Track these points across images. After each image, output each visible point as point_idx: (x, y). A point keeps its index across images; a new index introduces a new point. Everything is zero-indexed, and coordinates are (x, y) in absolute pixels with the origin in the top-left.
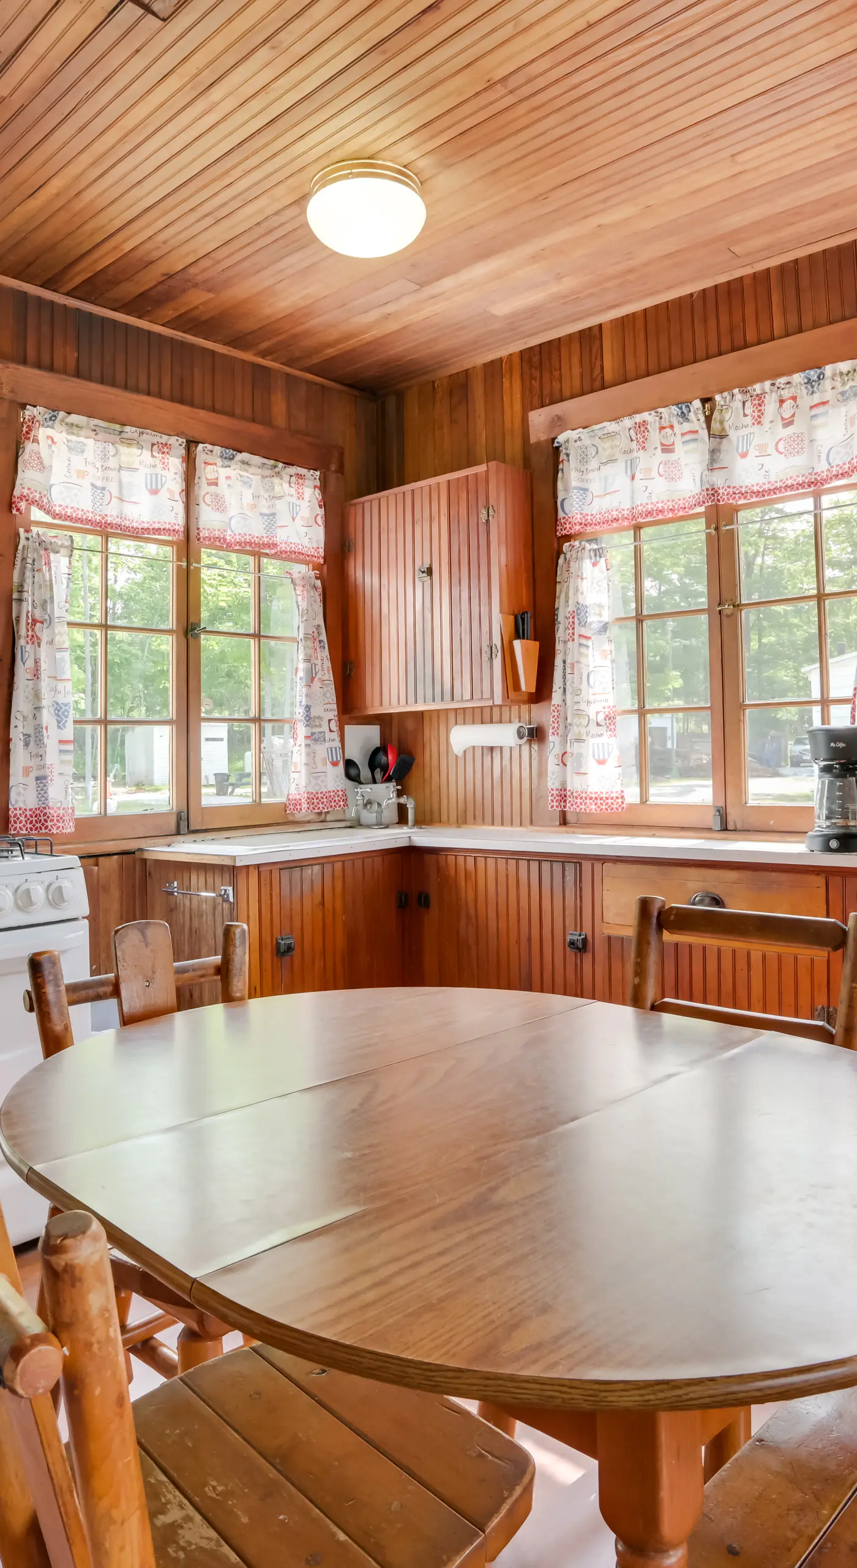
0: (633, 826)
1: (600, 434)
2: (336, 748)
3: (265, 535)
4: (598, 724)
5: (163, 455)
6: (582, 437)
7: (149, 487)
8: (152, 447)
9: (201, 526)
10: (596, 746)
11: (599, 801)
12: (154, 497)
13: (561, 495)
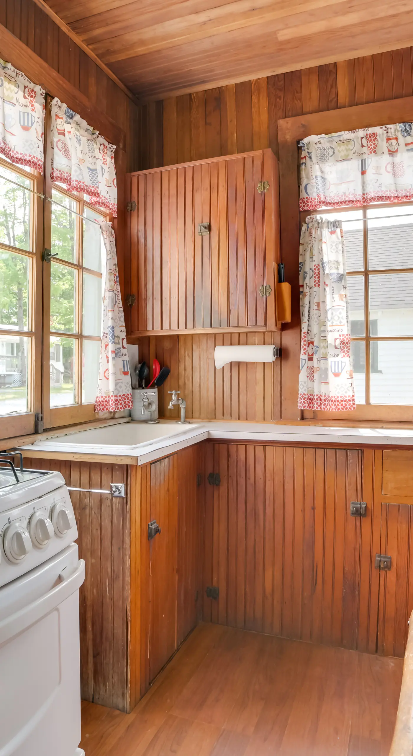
0: (360, 421)
1: (337, 139)
2: (127, 361)
3: (92, 186)
4: (336, 348)
5: (32, 99)
6: (322, 141)
7: (22, 124)
8: (24, 89)
9: (55, 166)
10: (333, 363)
11: (336, 403)
12: (25, 132)
13: (304, 182)
